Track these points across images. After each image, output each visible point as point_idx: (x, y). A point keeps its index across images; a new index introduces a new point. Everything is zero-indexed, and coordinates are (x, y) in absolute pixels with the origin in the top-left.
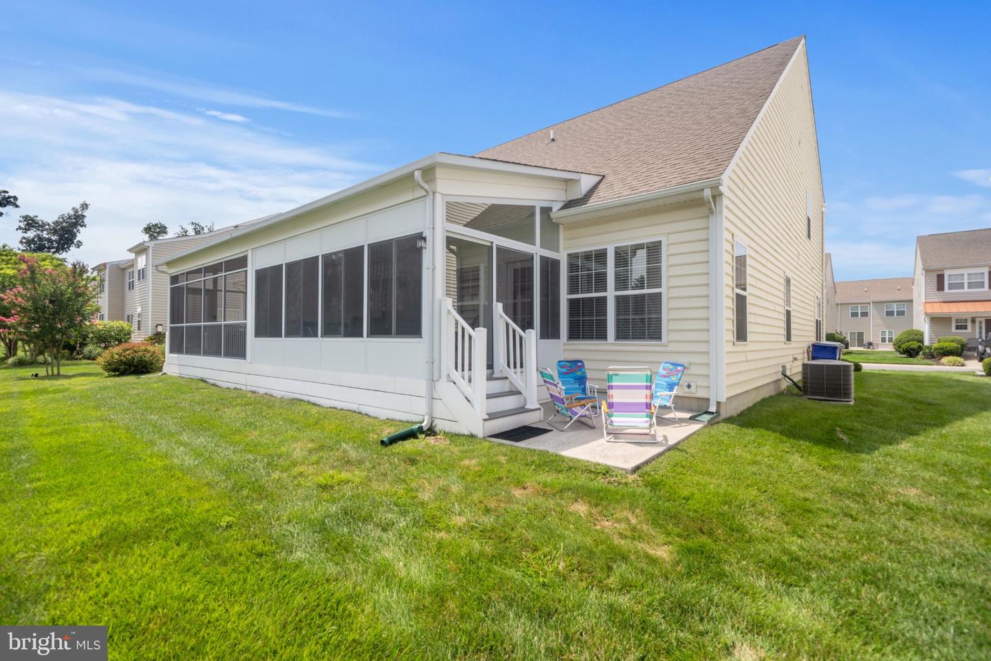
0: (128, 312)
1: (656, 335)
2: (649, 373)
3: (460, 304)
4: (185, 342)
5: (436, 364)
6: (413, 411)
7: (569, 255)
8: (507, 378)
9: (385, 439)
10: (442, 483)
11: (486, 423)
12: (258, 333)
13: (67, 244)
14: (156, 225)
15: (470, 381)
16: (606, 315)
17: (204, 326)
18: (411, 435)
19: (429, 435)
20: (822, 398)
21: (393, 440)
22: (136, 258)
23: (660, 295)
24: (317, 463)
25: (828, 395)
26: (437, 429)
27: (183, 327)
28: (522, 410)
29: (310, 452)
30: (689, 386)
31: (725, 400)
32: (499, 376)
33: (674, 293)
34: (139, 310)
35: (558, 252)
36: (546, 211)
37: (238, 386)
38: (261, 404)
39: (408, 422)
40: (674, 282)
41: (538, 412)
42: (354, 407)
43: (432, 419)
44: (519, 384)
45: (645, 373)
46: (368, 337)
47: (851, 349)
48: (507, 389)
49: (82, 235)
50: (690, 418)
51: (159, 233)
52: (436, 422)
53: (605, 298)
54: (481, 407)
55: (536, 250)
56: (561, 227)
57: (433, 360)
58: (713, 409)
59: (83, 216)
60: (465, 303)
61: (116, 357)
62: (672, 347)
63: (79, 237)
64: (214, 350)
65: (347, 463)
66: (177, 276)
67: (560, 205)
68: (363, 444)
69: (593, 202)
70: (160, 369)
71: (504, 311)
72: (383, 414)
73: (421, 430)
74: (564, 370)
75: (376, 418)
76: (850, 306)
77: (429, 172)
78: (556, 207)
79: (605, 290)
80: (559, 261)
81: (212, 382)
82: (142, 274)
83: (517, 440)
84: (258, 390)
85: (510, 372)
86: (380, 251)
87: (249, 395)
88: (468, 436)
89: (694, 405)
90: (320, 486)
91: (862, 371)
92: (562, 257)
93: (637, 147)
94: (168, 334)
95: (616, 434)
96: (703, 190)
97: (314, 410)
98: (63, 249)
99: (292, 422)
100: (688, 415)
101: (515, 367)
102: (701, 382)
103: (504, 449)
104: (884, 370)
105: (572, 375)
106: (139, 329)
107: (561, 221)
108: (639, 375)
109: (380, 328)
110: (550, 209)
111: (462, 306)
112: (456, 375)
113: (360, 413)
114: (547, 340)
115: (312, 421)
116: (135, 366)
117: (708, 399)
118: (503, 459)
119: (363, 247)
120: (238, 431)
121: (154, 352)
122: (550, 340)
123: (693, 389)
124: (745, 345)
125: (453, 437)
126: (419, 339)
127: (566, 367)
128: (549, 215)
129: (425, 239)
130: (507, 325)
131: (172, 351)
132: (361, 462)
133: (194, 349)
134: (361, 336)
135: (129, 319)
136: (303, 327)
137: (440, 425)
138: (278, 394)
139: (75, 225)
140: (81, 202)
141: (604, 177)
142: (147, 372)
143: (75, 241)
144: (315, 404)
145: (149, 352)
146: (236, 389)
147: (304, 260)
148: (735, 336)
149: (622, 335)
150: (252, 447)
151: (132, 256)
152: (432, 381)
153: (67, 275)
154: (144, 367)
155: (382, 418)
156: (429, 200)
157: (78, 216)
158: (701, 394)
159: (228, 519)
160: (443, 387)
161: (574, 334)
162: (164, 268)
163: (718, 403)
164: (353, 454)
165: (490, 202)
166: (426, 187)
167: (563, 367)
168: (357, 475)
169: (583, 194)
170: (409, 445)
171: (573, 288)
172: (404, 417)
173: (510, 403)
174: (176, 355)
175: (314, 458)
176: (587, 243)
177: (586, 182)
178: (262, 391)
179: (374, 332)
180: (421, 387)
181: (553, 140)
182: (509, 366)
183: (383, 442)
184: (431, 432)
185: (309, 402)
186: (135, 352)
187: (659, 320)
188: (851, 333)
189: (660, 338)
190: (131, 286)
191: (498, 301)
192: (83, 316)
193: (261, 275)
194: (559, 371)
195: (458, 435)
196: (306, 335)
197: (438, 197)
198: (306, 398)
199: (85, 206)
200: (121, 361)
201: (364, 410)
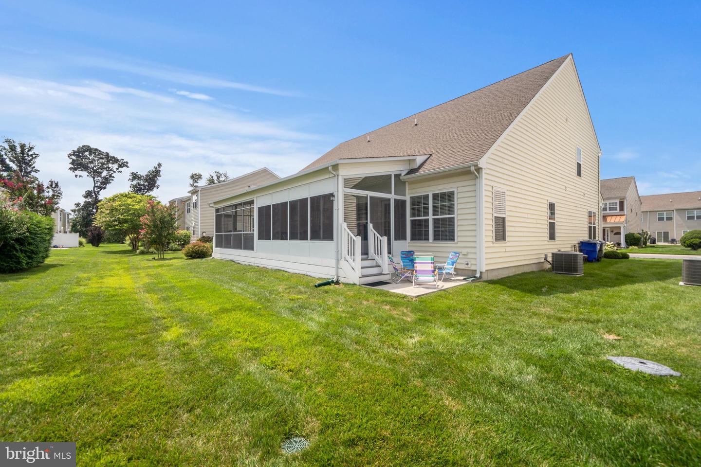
0: (187, 225)
1: (452, 238)
2: (432, 257)
3: (358, 222)
4: (224, 242)
5: (340, 252)
6: (329, 274)
7: (411, 197)
8: (374, 259)
9: (316, 285)
10: (336, 299)
11: (360, 279)
12: (260, 238)
13: (152, 187)
14: (196, 174)
15: (354, 261)
16: (428, 228)
17: (233, 234)
18: (328, 283)
19: (337, 284)
20: (562, 272)
21: (320, 285)
22: (192, 196)
23: (454, 218)
24: (289, 293)
25: (565, 271)
26: (340, 282)
27: (222, 235)
28: (381, 274)
29: (286, 289)
30: (467, 264)
31: (484, 271)
32: (371, 258)
33: (460, 217)
34: (194, 224)
35: (405, 196)
36: (397, 176)
37: (250, 264)
38: (263, 271)
39: (328, 279)
40: (460, 212)
41: (388, 275)
42: (304, 273)
43: (338, 277)
44: (380, 262)
45: (430, 257)
46: (310, 240)
47: (658, 244)
48: (374, 264)
49: (159, 181)
50: (464, 279)
51: (198, 179)
52: (340, 278)
53: (428, 219)
54: (359, 272)
55: (392, 196)
56: (407, 184)
57: (338, 252)
58: (478, 275)
59: (159, 171)
60: (360, 222)
61: (191, 249)
62: (460, 244)
63: (158, 183)
64: (238, 246)
65: (300, 292)
66: (218, 209)
67: (406, 172)
68: (307, 286)
69: (422, 172)
70: (211, 255)
71: (373, 228)
72: (317, 276)
73: (332, 282)
74: (404, 256)
75: (314, 277)
76: (657, 213)
77: (335, 167)
78: (403, 173)
79: (428, 215)
80: (406, 201)
81: (238, 262)
82: (195, 205)
83: (374, 286)
84: (260, 265)
85: (376, 257)
86: (315, 200)
87: (256, 267)
88: (353, 284)
89: (470, 274)
90: (290, 299)
91: (630, 259)
92: (407, 198)
93: (454, 135)
94: (214, 238)
95: (419, 284)
96: (470, 167)
97: (286, 274)
98: (150, 190)
99: (277, 278)
100: (462, 278)
101: (378, 254)
102: (473, 262)
103: (366, 289)
104: (654, 259)
105: (408, 258)
106: (194, 235)
107: (406, 180)
108: (428, 258)
109: (315, 236)
110: (400, 175)
111: (359, 223)
112: (348, 258)
113: (307, 275)
114: (399, 241)
115: (285, 278)
116: (200, 254)
117: (476, 270)
118: (364, 292)
119: (308, 198)
120: (255, 282)
121: (208, 247)
122: (400, 241)
123: (469, 265)
124: (505, 243)
125: (346, 284)
126: (331, 242)
127: (406, 254)
128: (399, 178)
129: (334, 196)
130: (374, 234)
131: (217, 246)
132: (306, 293)
133: (227, 245)
134: (307, 240)
135: (188, 228)
136: (281, 235)
137: (341, 280)
138: (270, 267)
139: (156, 176)
140: (158, 163)
141: (431, 155)
142: (204, 257)
143: (156, 185)
144: (286, 272)
145: (205, 247)
146: (249, 265)
147: (281, 203)
148: (494, 239)
149: (437, 238)
150: (263, 287)
151: (190, 194)
152: (338, 260)
153: (167, 209)
154: (203, 254)
155: (317, 277)
156: (336, 179)
157: (157, 171)
158: (473, 268)
159: (259, 307)
160: (343, 263)
161: (413, 238)
162: (212, 205)
163: (481, 273)
164: (303, 290)
165: (363, 176)
166: (334, 173)
167: (403, 254)
168: (305, 296)
169: (418, 166)
170: (326, 287)
171: (413, 215)
172: (326, 277)
173: (375, 271)
174: (219, 249)
175: (288, 291)
176: (420, 192)
177: (419, 160)
178: (262, 266)
179: (313, 238)
180: (333, 262)
181: (416, 125)
182: (375, 254)
183: (315, 286)
184: (337, 283)
185: (284, 271)
186: (199, 247)
187: (453, 230)
188: (658, 232)
189: (453, 240)
190: (189, 211)
191: (371, 223)
192: (173, 228)
193: (260, 209)
194: (401, 256)
195: (349, 284)
196: (282, 239)
197: (340, 177)
198: (282, 269)
199: (160, 165)
200: (193, 251)
201: (309, 274)
